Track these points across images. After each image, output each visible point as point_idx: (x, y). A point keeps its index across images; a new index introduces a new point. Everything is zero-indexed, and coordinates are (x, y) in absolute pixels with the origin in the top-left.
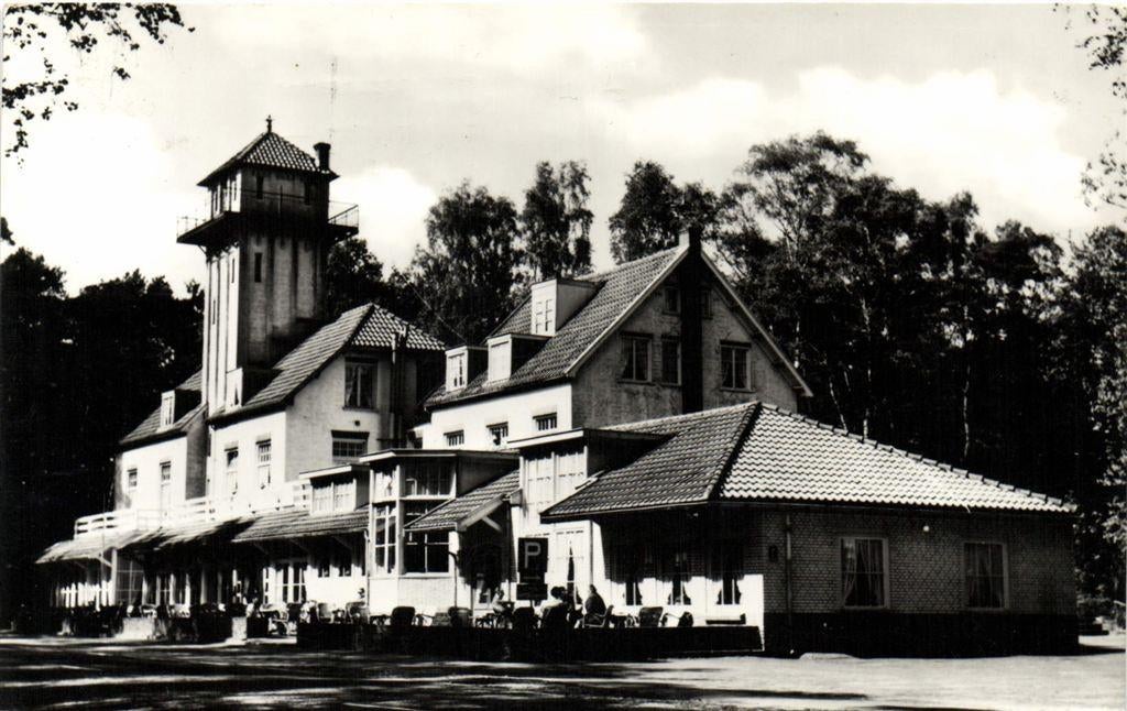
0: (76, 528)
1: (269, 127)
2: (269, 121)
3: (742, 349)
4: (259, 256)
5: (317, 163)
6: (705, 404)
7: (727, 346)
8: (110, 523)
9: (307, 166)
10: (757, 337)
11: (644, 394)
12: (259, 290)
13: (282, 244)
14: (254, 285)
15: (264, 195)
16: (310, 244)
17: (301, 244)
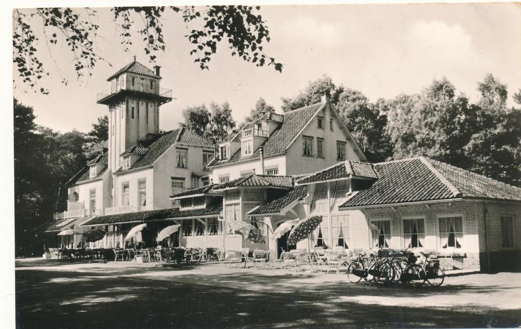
1: (135, 59)
2: (135, 57)
3: (343, 144)
4: (133, 108)
5: (155, 73)
7: (339, 143)
9: (151, 74)
10: (349, 139)
12: (133, 122)
13: (142, 104)
14: (131, 119)
15: (135, 84)
16: (153, 104)
17: (149, 104)
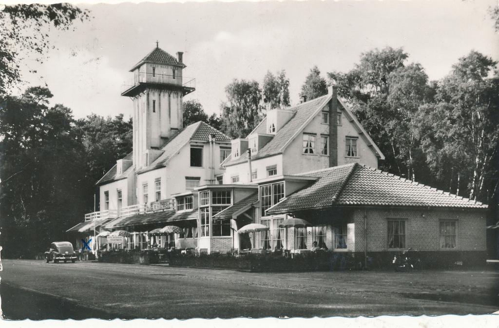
0: (86, 218)
1: (157, 45)
2: (157, 43)
3: (354, 139)
5: (178, 60)
6: (338, 163)
7: (348, 138)
8: (98, 216)
9: (174, 62)
10: (361, 134)
11: (313, 159)
12: (154, 116)
13: (164, 96)
14: (152, 114)
15: (155, 75)
16: (175, 96)
17: (172, 95)
